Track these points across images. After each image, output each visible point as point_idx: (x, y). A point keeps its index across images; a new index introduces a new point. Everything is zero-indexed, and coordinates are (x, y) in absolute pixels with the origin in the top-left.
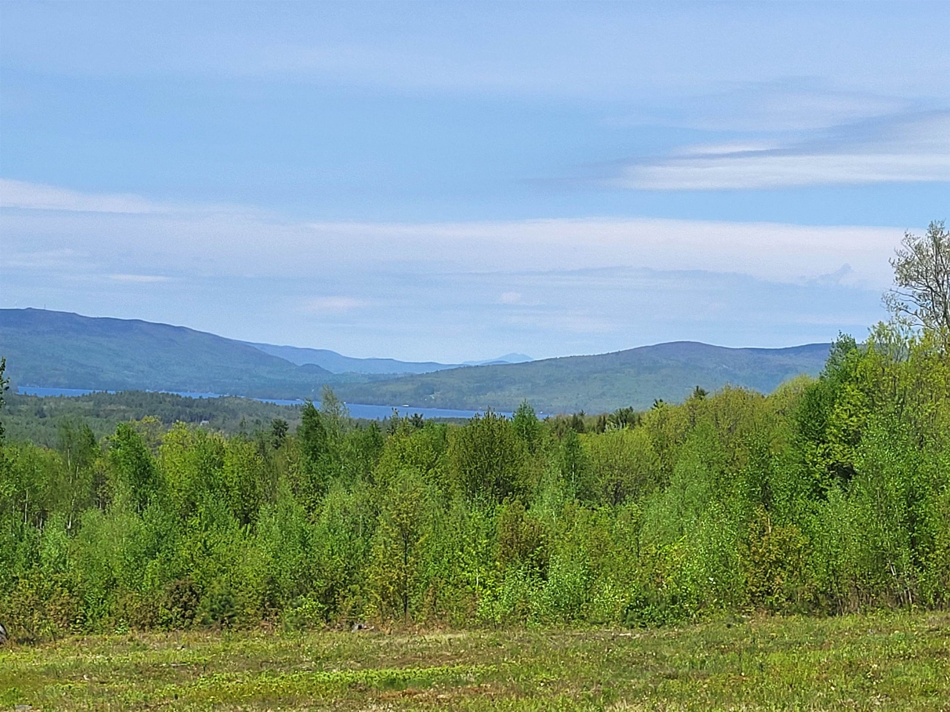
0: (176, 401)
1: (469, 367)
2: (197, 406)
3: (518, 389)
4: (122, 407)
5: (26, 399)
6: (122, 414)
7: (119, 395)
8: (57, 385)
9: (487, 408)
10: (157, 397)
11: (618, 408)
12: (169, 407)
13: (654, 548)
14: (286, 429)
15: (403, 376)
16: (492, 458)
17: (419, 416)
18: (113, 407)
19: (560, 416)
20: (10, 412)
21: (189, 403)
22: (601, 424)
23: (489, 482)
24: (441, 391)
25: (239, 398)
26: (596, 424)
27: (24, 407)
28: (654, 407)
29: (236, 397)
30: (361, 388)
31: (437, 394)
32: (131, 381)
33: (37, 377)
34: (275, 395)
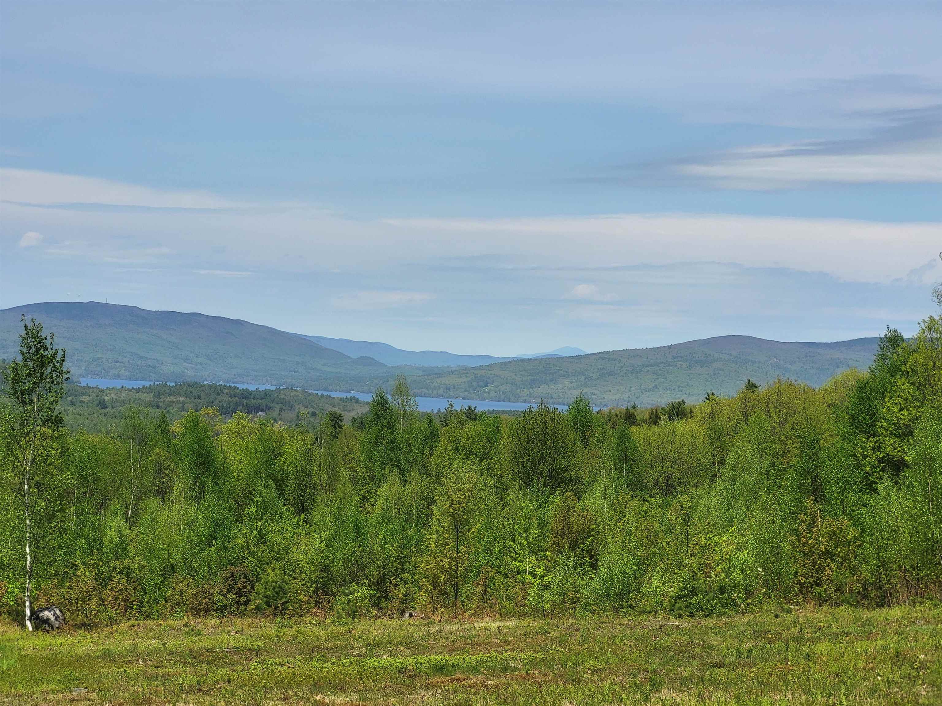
0: (233, 392)
1: (523, 360)
2: (254, 398)
3: (571, 383)
4: (182, 399)
5: (88, 391)
6: (181, 405)
7: (178, 386)
8: (118, 376)
9: (540, 400)
10: (215, 389)
11: (670, 401)
12: (226, 398)
13: (703, 539)
14: (341, 421)
15: (457, 369)
16: (544, 450)
17: (473, 409)
18: (172, 398)
19: (613, 409)
20: (73, 403)
21: (246, 395)
22: (654, 417)
23: (542, 473)
24: (495, 384)
25: (295, 390)
26: (648, 417)
27: (86, 399)
28: (706, 400)
29: (292, 389)
30: (415, 381)
31: (491, 387)
32: (190, 373)
33: (99, 369)
34: (330, 388)
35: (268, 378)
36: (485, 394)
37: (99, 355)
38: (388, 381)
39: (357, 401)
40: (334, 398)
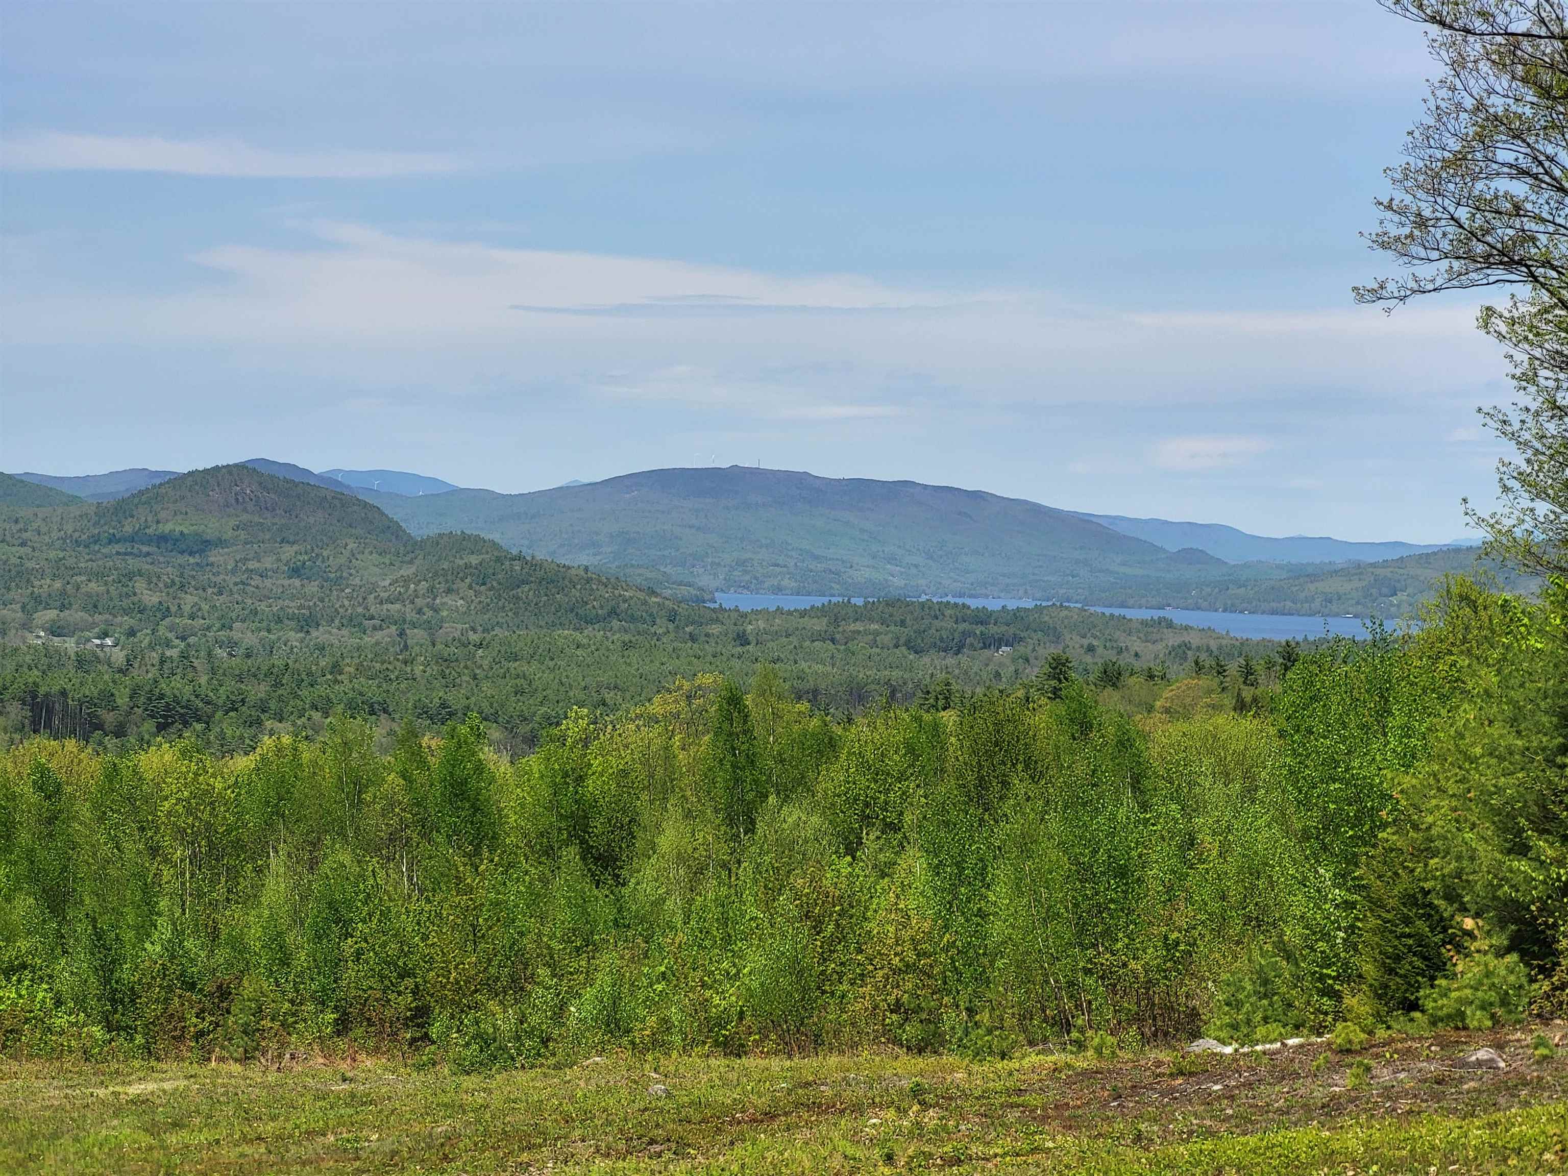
0: (963, 614)
2: (995, 623)
4: (875, 627)
5: (721, 616)
6: (871, 637)
7: (869, 606)
8: (777, 589)
10: (930, 608)
12: (949, 624)
15: (1345, 566)
18: (859, 626)
20: (693, 638)
21: (982, 618)
24: (1410, 590)
25: (1067, 608)
27: (715, 629)
29: (1061, 605)
30: (1273, 588)
31: (1402, 596)
32: (898, 582)
33: (747, 578)
34: (1131, 602)
35: (1028, 588)
36: (1392, 609)
37: (749, 555)
38: (1228, 589)
39: (1170, 625)
40: (1131, 620)
